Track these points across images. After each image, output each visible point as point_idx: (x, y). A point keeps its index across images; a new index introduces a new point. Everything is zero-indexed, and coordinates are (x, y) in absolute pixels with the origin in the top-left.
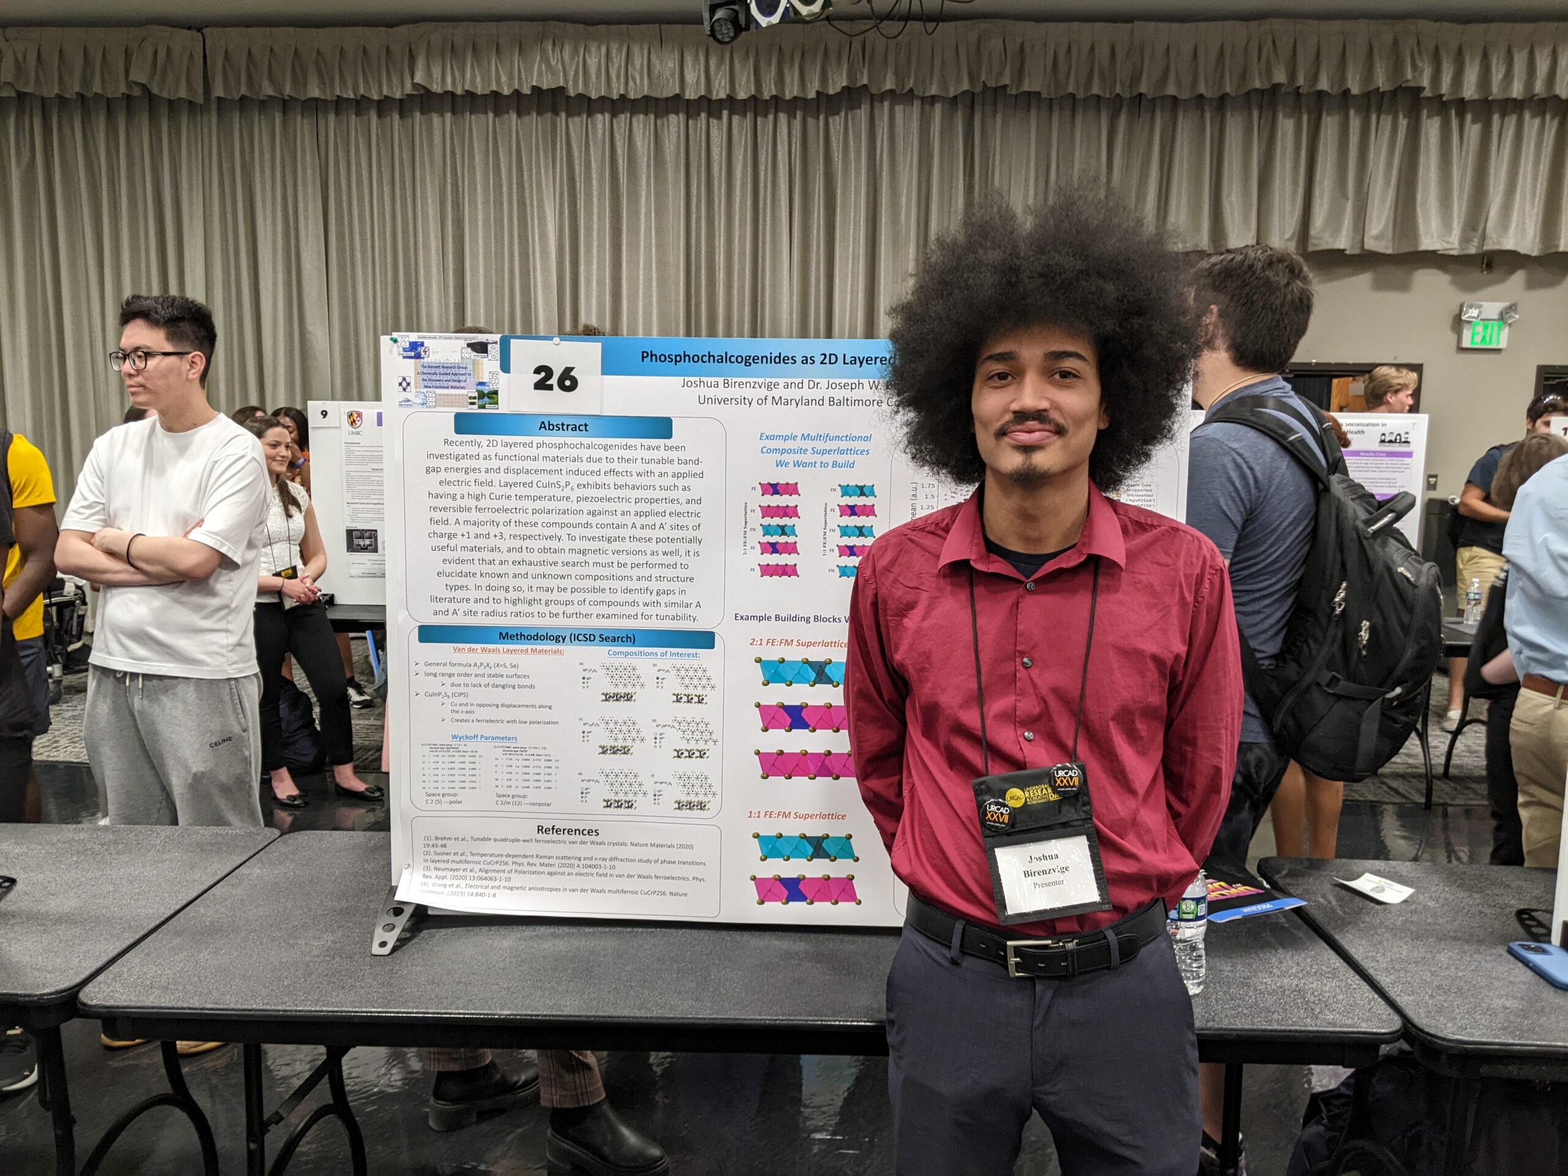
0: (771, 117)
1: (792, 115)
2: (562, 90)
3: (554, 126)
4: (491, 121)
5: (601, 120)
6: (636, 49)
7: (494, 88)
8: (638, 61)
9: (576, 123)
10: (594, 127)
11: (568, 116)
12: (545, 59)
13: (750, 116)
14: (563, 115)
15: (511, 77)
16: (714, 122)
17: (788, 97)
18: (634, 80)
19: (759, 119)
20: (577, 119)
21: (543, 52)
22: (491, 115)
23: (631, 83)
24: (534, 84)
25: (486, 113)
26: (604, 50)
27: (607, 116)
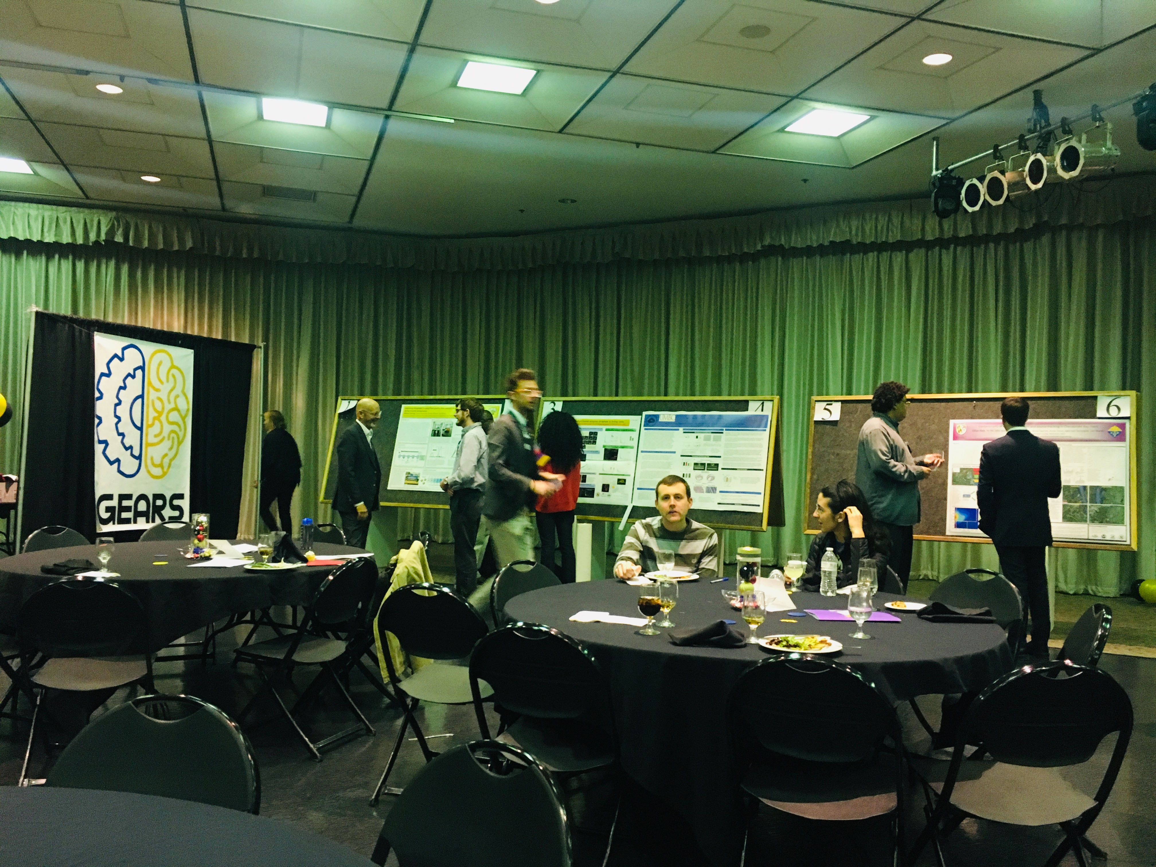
0: (983, 247)
1: (997, 244)
2: (848, 242)
3: (842, 261)
4: (804, 261)
5: (872, 256)
6: (894, 214)
7: (809, 243)
8: (896, 221)
9: (857, 258)
10: (867, 260)
11: (850, 255)
12: (838, 226)
13: (968, 248)
14: (848, 255)
15: (818, 237)
16: (944, 251)
17: (995, 233)
18: (893, 232)
19: (975, 249)
20: (857, 256)
21: (837, 221)
22: (805, 258)
23: (890, 233)
24: (831, 239)
25: (802, 257)
26: (874, 216)
27: (876, 253)
